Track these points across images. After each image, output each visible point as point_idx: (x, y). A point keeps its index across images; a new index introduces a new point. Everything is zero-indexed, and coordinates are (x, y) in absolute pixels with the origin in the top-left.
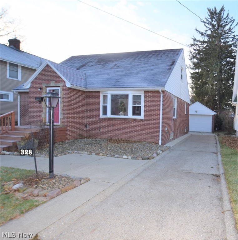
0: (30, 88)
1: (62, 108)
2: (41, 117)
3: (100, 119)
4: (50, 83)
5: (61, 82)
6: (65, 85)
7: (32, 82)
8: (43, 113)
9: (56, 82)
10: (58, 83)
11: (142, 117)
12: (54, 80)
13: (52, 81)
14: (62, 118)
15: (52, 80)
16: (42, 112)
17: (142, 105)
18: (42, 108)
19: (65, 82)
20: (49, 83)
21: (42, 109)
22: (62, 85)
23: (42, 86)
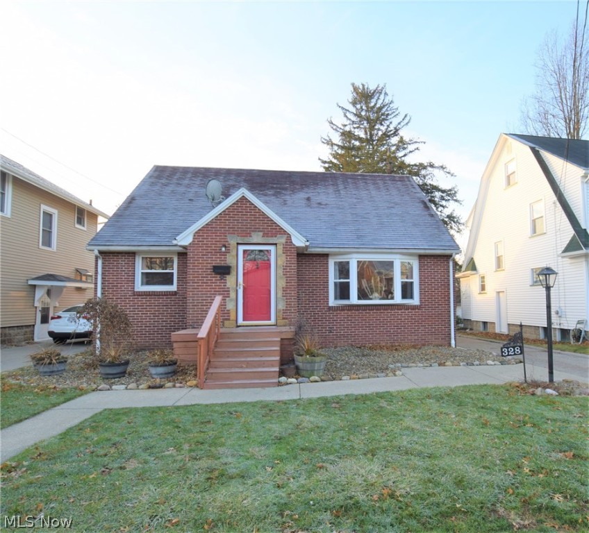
0: (190, 244)
1: (283, 288)
2: (225, 308)
3: (330, 308)
4: (251, 236)
5: (278, 236)
6: (292, 242)
7: (196, 233)
8: (231, 300)
9: (265, 235)
10: (272, 236)
11: (416, 301)
12: (261, 231)
13: (253, 231)
14: (284, 308)
15: (256, 230)
16: (227, 299)
17: (416, 280)
18: (228, 288)
19: (289, 237)
20: (247, 236)
21: (229, 291)
22: (281, 240)
23: (227, 242)
